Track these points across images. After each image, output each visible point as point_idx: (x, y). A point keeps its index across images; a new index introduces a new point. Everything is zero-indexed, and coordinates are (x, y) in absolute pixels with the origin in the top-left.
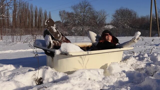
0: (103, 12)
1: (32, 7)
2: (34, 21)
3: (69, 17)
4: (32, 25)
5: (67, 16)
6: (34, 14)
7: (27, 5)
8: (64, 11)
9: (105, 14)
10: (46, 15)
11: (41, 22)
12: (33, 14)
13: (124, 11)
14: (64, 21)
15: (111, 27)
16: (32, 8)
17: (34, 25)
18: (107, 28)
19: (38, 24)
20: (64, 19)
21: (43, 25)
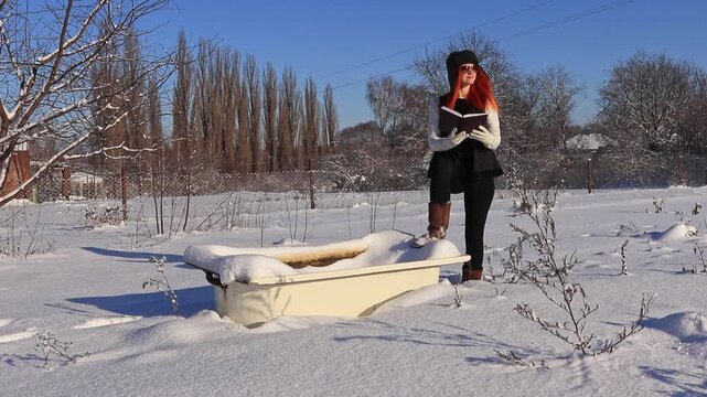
0: (559, 78)
1: (253, 68)
2: (262, 129)
3: (408, 104)
4: (254, 145)
5: (399, 99)
6: (262, 97)
7: (231, 63)
8: (387, 82)
9: (568, 86)
10: (311, 98)
11: (291, 128)
12: (257, 97)
13: (650, 68)
14: (388, 125)
15: (593, 143)
16: (252, 76)
17: (263, 146)
18: (579, 147)
19: (281, 139)
20: (388, 116)
21: (301, 144)
